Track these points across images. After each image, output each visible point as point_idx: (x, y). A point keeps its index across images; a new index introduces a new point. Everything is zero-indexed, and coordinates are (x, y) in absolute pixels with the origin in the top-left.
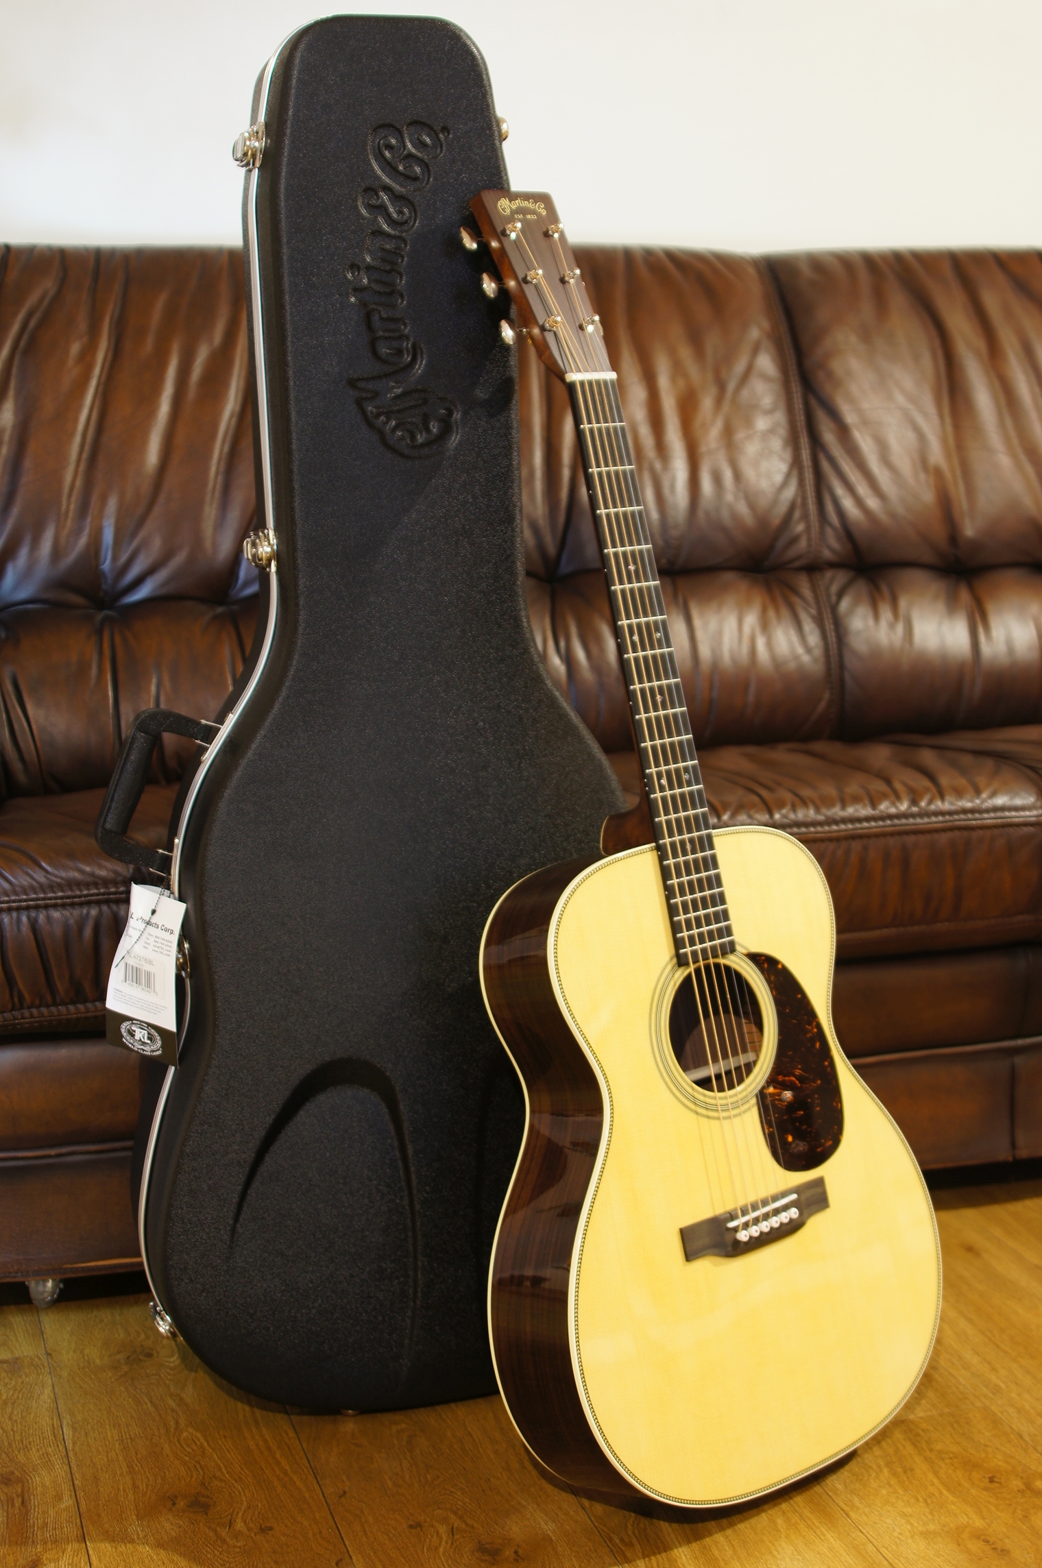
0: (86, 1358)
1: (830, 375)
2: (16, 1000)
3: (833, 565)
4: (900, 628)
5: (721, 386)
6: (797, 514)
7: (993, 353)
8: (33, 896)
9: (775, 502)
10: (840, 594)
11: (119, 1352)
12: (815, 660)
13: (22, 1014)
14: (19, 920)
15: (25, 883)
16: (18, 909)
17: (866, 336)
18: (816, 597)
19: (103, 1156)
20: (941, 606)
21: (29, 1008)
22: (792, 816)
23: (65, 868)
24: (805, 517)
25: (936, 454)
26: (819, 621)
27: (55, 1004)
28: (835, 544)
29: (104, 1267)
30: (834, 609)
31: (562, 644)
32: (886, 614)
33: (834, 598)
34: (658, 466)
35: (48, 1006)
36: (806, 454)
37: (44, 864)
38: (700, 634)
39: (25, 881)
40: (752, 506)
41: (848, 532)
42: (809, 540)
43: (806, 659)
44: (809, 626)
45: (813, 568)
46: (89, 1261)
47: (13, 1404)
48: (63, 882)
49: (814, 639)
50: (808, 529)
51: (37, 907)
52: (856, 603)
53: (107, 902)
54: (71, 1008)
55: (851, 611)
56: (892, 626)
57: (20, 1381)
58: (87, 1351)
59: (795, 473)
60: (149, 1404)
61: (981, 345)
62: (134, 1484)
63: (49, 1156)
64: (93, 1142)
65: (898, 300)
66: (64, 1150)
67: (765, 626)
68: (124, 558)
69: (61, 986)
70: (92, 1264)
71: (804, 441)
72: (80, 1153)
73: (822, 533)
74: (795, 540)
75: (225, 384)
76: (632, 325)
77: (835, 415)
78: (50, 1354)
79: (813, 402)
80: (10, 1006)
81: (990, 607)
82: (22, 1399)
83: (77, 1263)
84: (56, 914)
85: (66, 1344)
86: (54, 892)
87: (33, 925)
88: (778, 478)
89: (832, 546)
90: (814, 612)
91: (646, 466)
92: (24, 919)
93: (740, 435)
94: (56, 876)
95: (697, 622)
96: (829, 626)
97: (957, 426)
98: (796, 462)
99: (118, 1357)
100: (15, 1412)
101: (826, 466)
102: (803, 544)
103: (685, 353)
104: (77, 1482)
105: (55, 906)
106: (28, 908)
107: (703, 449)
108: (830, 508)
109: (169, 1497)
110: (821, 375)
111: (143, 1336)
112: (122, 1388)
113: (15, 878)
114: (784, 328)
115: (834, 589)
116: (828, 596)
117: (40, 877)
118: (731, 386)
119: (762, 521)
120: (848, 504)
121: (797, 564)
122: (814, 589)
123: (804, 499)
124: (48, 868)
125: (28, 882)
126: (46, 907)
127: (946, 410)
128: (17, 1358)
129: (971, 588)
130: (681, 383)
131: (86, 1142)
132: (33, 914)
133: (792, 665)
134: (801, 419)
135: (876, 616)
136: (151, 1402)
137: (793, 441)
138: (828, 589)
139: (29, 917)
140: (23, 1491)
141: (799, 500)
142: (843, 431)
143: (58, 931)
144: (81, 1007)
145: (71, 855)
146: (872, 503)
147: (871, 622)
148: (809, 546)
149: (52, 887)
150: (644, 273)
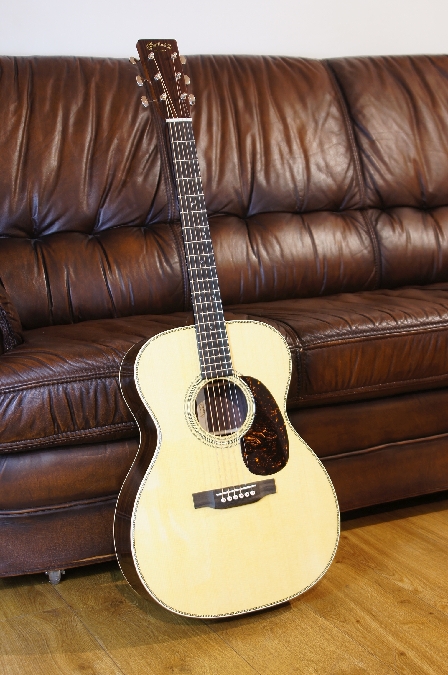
0: (90, 606)
1: (364, 116)
2: (56, 429)
3: (371, 207)
4: (404, 235)
5: (316, 123)
6: (354, 183)
7: (434, 104)
8: (64, 377)
9: (345, 178)
10: (377, 221)
11: (105, 602)
12: (369, 252)
13: (58, 436)
14: (58, 389)
15: (59, 370)
16: (58, 384)
17: (378, 98)
18: (366, 223)
19: (91, 505)
20: (420, 225)
21: (62, 433)
22: (406, 323)
23: (78, 362)
24: (358, 184)
25: (413, 153)
26: (368, 233)
27: (75, 430)
28: (373, 198)
29: (92, 561)
30: (375, 228)
31: (255, 248)
32: (398, 230)
33: (374, 223)
34: (291, 162)
35: (71, 431)
36: (356, 155)
37: (68, 361)
38: (317, 241)
39: (59, 369)
40: (334, 180)
41: (377, 191)
42: (360, 195)
43: (365, 252)
44: (364, 236)
45: (363, 209)
46: (84, 559)
47: (65, 631)
48: (79, 369)
49: (367, 242)
50: (359, 190)
51: (67, 382)
52: (384, 225)
53: (100, 378)
54: (82, 432)
55: (382, 229)
56: (400, 235)
57: (63, 620)
58: (88, 603)
59: (352, 164)
60: (134, 625)
61: (429, 101)
62: (147, 663)
63: (66, 507)
64: (87, 499)
65: (389, 80)
66: (73, 504)
67: (345, 238)
68: (44, 212)
69: (78, 421)
70: (86, 560)
71: (354, 148)
72: (80, 505)
73: (366, 191)
74: (354, 196)
75: (86, 125)
76: (273, 93)
77: (368, 135)
78: (71, 606)
79: (357, 129)
80: (53, 433)
81: (442, 225)
82: (68, 628)
83: (78, 560)
84: (76, 386)
85: (76, 601)
86: (74, 374)
87: (65, 391)
88: (345, 166)
89: (370, 197)
90: (366, 229)
91: (286, 162)
92: (61, 389)
93: (326, 147)
94: (74, 366)
95: (315, 236)
96: (374, 236)
97: (421, 140)
98: (352, 159)
99: (106, 604)
100: (69, 635)
101: (365, 159)
102: (357, 197)
103: (298, 107)
104: (118, 665)
105: (75, 381)
106: (62, 383)
107: (311, 153)
108: (369, 180)
109: (169, 667)
110: (360, 117)
111: (113, 594)
112: (116, 619)
113: (55, 368)
114: (340, 95)
115: (373, 218)
116: (371, 222)
117: (67, 367)
118: (321, 122)
119: (340, 187)
120: (377, 177)
121: (355, 207)
122: (364, 218)
123: (357, 176)
124: (72, 363)
125: (61, 370)
126: (71, 382)
127: (416, 133)
128: (55, 610)
129: (432, 216)
130: (298, 121)
131: (83, 499)
132: (65, 386)
133: (359, 255)
134: (352, 138)
135: (394, 230)
136: (134, 624)
137: (349, 149)
138: (371, 219)
139: (63, 387)
140: (93, 672)
141: (355, 177)
142: (372, 143)
143: (77, 393)
144: (87, 431)
145: (81, 356)
146: (388, 177)
147: (391, 233)
148: (360, 198)
149: (73, 372)
150: (274, 67)
